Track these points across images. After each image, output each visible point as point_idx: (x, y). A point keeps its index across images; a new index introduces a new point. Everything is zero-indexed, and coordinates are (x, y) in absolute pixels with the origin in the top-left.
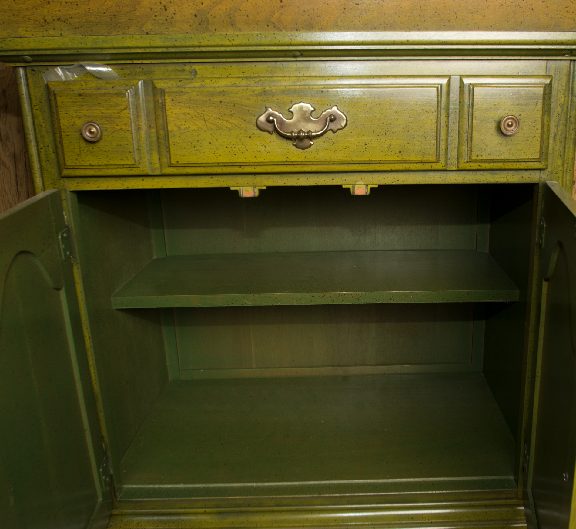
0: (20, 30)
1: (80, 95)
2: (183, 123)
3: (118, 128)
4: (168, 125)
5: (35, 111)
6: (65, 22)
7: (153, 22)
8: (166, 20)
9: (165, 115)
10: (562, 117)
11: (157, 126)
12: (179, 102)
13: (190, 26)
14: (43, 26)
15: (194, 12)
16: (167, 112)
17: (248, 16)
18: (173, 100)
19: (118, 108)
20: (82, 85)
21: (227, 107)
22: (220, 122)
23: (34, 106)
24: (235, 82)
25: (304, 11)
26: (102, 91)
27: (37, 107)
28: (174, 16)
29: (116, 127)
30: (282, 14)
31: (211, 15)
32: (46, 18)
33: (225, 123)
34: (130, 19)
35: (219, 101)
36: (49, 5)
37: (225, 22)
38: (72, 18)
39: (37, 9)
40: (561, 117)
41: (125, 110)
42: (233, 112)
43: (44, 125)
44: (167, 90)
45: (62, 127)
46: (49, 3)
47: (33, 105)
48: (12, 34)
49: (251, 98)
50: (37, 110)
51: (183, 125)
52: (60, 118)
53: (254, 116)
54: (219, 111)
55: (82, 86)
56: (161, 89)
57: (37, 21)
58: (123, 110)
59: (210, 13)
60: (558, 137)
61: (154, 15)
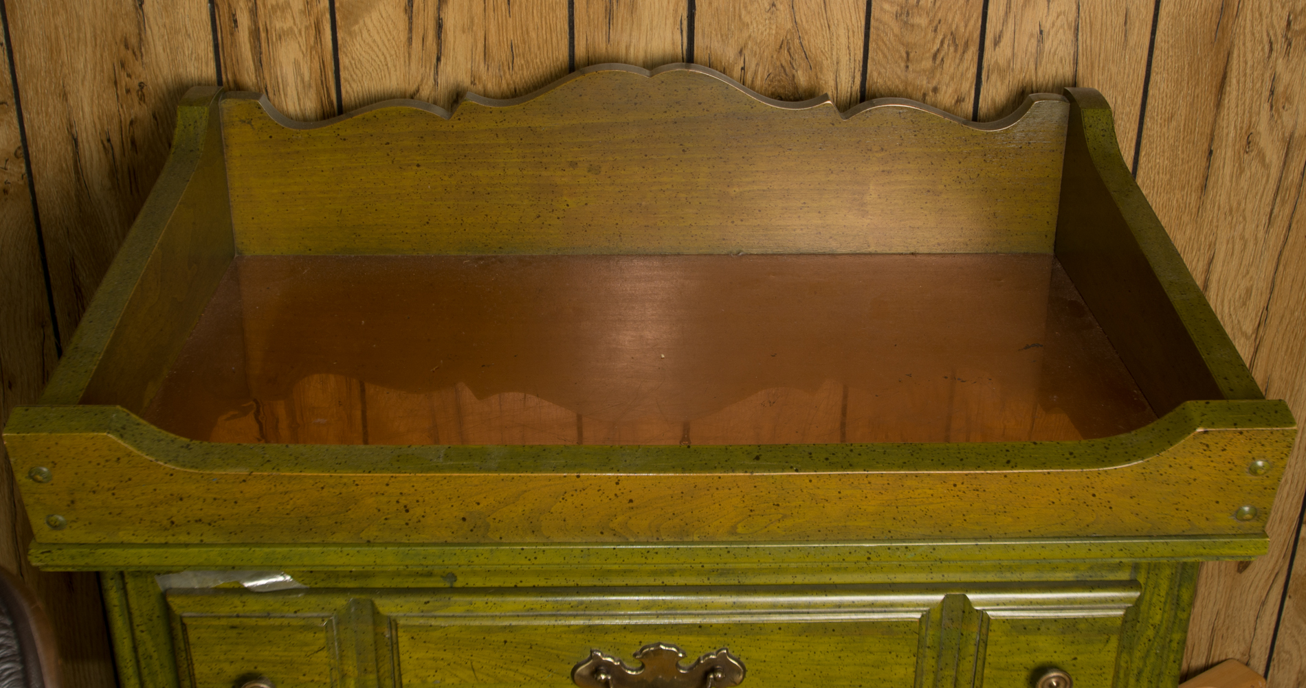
0: (121, 533)
1: (233, 627)
2: (432, 672)
3: (307, 678)
4: (403, 676)
5: (138, 633)
6: (210, 524)
7: (381, 527)
8: (407, 524)
9: (395, 658)
10: (1156, 644)
11: (378, 671)
12: (425, 642)
13: (453, 533)
14: (166, 529)
15: (462, 515)
16: (401, 656)
17: (564, 520)
18: (413, 638)
19: (306, 649)
20: (235, 607)
21: (516, 649)
22: (503, 672)
23: (138, 626)
24: (532, 607)
25: (674, 514)
26: (278, 622)
27: (142, 628)
28: (422, 519)
29: (302, 678)
30: (630, 518)
31: (495, 519)
32: (173, 519)
33: (511, 674)
34: (336, 523)
35: (503, 640)
36: (180, 502)
37: (519, 528)
38: (223, 519)
39: (156, 507)
40: (1153, 644)
41: (319, 652)
42: (527, 657)
43: (155, 655)
44: (402, 622)
45: (197, 676)
46: (181, 499)
47: (135, 624)
48: (104, 538)
49: (563, 636)
50: (142, 631)
51: (431, 676)
52: (194, 662)
53: (569, 664)
54: (501, 656)
55: (236, 609)
56: (389, 617)
57: (156, 522)
58: (317, 652)
59: (492, 516)
60: (1146, 674)
61: (384, 518)
